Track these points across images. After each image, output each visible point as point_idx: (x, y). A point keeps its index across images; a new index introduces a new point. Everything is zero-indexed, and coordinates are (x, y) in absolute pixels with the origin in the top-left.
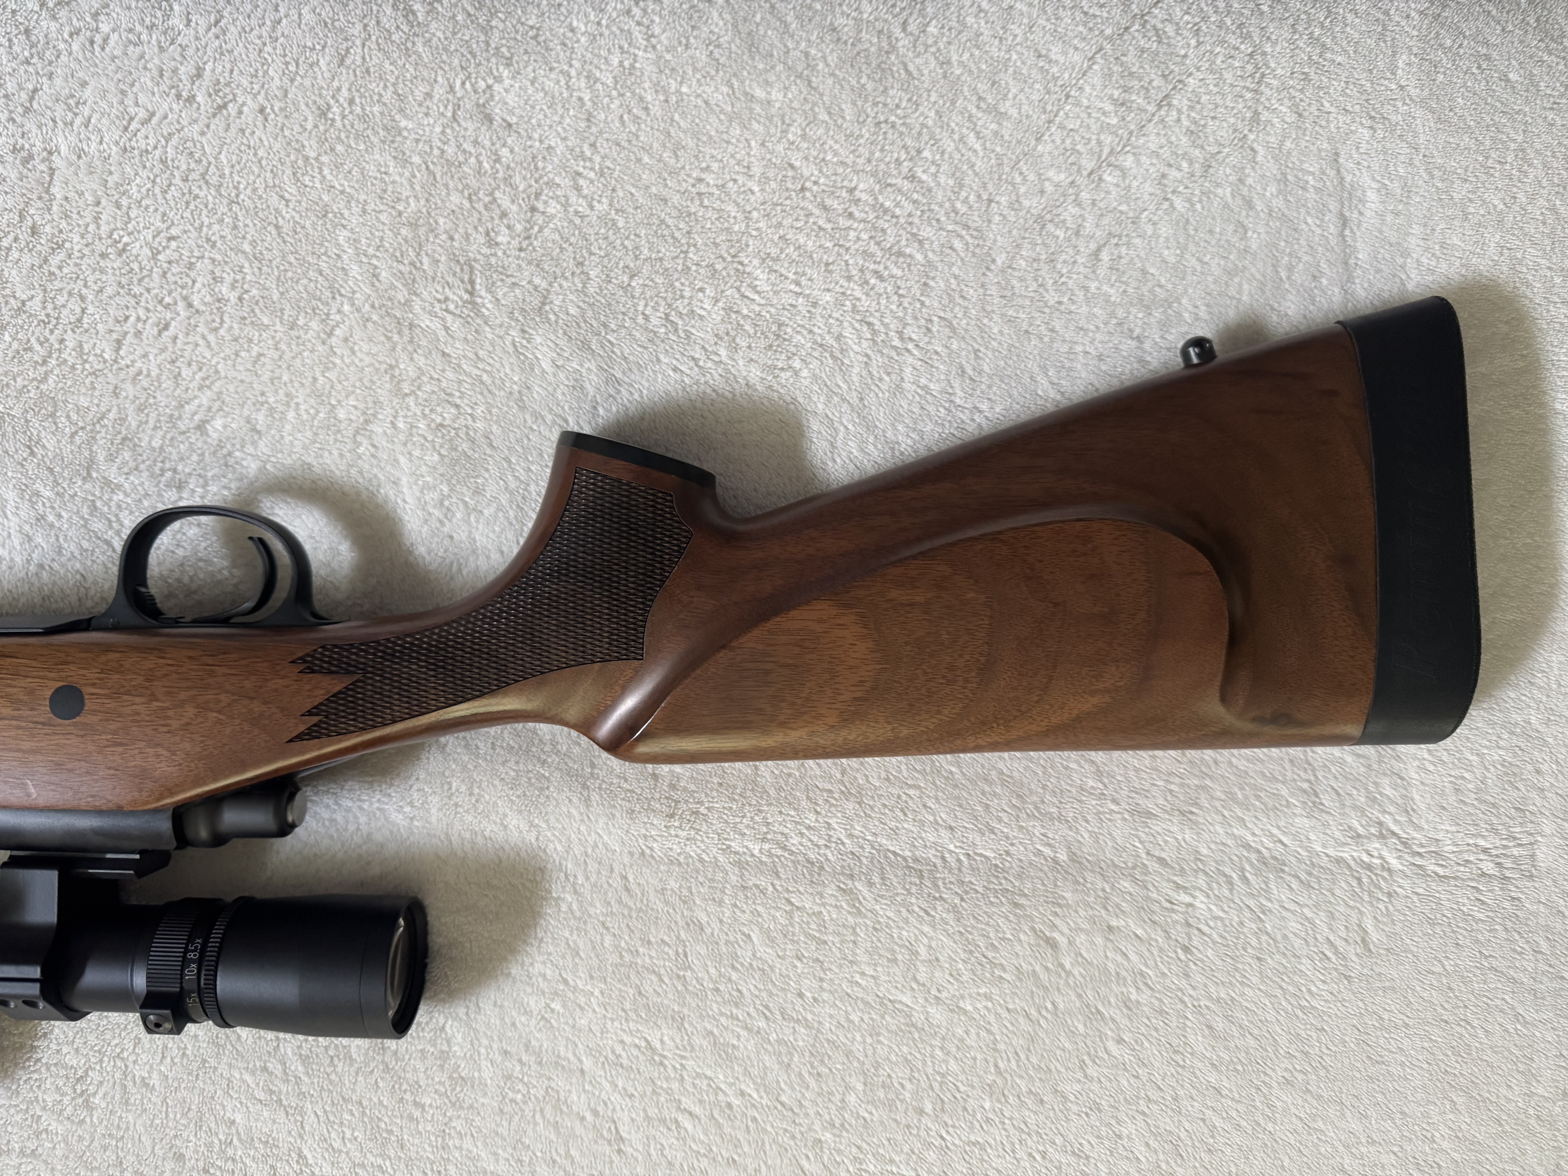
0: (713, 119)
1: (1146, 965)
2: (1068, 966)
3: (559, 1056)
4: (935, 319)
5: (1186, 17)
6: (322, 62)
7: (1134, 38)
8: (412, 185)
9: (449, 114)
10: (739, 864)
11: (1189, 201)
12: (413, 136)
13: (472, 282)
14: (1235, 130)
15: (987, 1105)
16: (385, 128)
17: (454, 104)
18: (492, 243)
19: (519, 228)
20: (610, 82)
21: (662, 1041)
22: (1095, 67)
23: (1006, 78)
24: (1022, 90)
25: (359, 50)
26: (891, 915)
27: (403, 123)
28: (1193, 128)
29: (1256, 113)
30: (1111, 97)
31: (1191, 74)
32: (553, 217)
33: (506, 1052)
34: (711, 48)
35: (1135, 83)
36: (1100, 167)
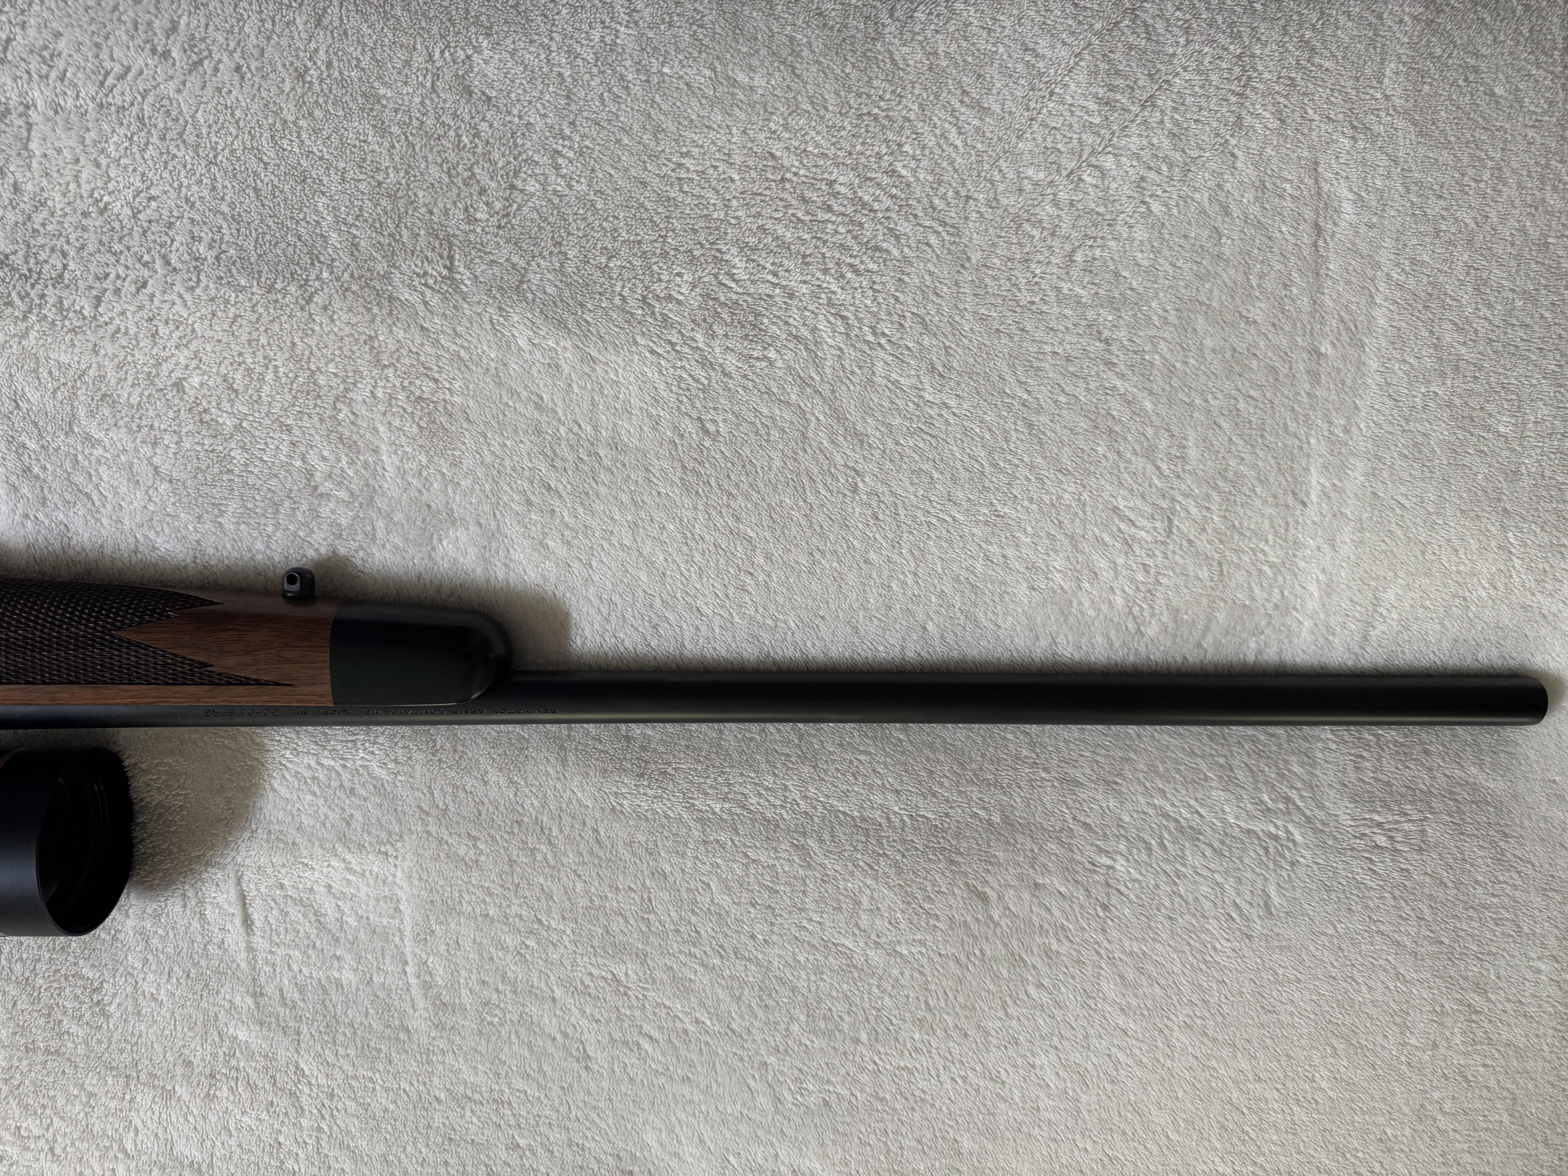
0: (694, 102)
1: (1068, 920)
2: (996, 918)
3: (532, 986)
4: (908, 314)
5: (1178, 13)
6: (298, 21)
7: (1123, 34)
8: (391, 155)
9: (429, 84)
10: (701, 820)
11: (1166, 205)
12: (391, 105)
13: (451, 258)
14: (1217, 135)
15: (917, 1036)
16: (364, 94)
17: (434, 75)
18: (471, 220)
19: (498, 205)
20: (590, 58)
21: (626, 974)
22: (1082, 64)
23: (992, 72)
24: (1007, 85)
25: (337, 10)
26: (839, 868)
27: (382, 92)
28: (1175, 130)
29: (1239, 118)
30: (1096, 96)
31: (1178, 74)
32: (533, 195)
33: (483, 982)
34: (695, 28)
35: (1120, 82)
36: (1079, 167)
